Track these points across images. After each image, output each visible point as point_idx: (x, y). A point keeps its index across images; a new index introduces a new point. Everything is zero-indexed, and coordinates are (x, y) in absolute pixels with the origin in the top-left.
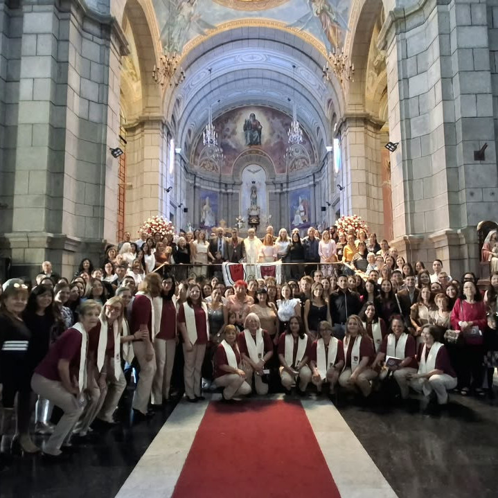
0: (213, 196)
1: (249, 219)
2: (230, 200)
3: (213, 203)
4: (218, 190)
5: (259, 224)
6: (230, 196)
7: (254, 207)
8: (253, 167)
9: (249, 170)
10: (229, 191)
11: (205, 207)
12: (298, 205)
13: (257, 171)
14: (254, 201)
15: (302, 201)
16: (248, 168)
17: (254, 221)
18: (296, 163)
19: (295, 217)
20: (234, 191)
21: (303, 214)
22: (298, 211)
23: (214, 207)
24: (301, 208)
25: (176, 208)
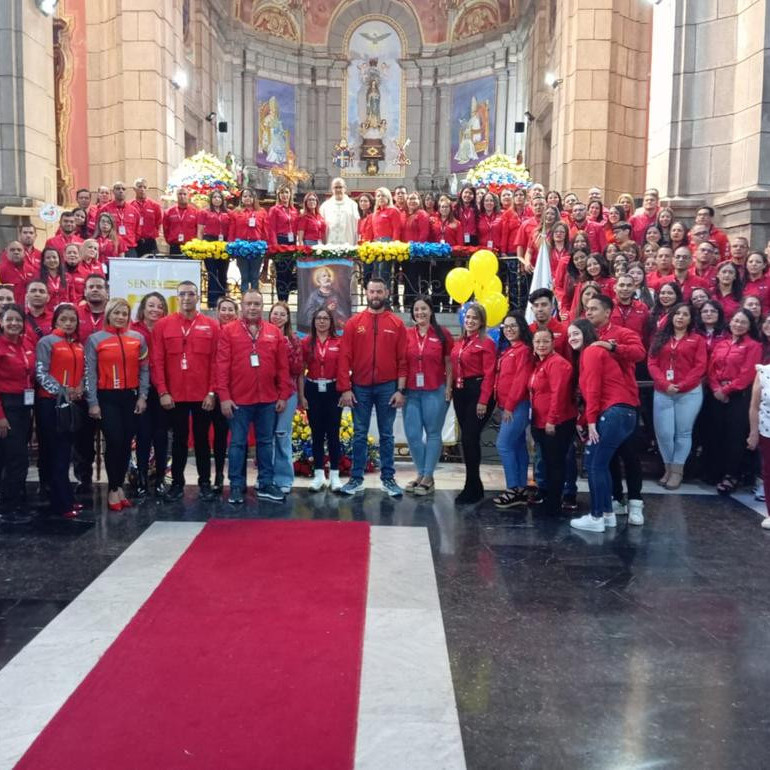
0: (285, 94)
1: (362, 147)
2: (322, 105)
3: (285, 110)
4: (296, 81)
5: (382, 158)
6: (322, 96)
7: (374, 121)
8: (374, 28)
9: (365, 36)
10: (320, 83)
11: (268, 119)
12: (469, 117)
13: (382, 38)
14: (374, 106)
15: (479, 107)
16: (364, 29)
17: (373, 152)
18: (470, 19)
19: (462, 145)
20: (332, 84)
21: (478, 137)
22: (468, 131)
23: (288, 121)
24: (475, 123)
25: (200, 123)
